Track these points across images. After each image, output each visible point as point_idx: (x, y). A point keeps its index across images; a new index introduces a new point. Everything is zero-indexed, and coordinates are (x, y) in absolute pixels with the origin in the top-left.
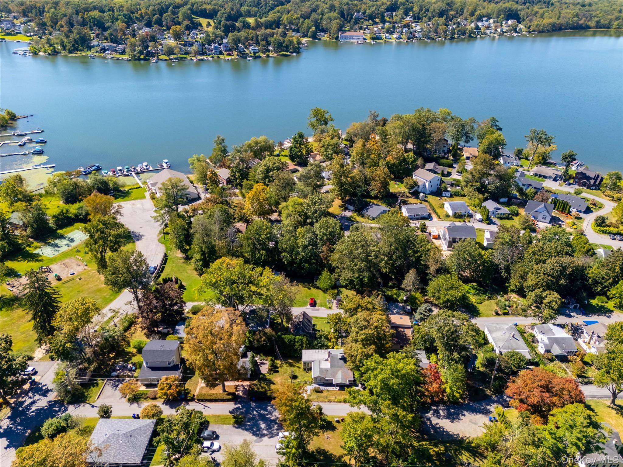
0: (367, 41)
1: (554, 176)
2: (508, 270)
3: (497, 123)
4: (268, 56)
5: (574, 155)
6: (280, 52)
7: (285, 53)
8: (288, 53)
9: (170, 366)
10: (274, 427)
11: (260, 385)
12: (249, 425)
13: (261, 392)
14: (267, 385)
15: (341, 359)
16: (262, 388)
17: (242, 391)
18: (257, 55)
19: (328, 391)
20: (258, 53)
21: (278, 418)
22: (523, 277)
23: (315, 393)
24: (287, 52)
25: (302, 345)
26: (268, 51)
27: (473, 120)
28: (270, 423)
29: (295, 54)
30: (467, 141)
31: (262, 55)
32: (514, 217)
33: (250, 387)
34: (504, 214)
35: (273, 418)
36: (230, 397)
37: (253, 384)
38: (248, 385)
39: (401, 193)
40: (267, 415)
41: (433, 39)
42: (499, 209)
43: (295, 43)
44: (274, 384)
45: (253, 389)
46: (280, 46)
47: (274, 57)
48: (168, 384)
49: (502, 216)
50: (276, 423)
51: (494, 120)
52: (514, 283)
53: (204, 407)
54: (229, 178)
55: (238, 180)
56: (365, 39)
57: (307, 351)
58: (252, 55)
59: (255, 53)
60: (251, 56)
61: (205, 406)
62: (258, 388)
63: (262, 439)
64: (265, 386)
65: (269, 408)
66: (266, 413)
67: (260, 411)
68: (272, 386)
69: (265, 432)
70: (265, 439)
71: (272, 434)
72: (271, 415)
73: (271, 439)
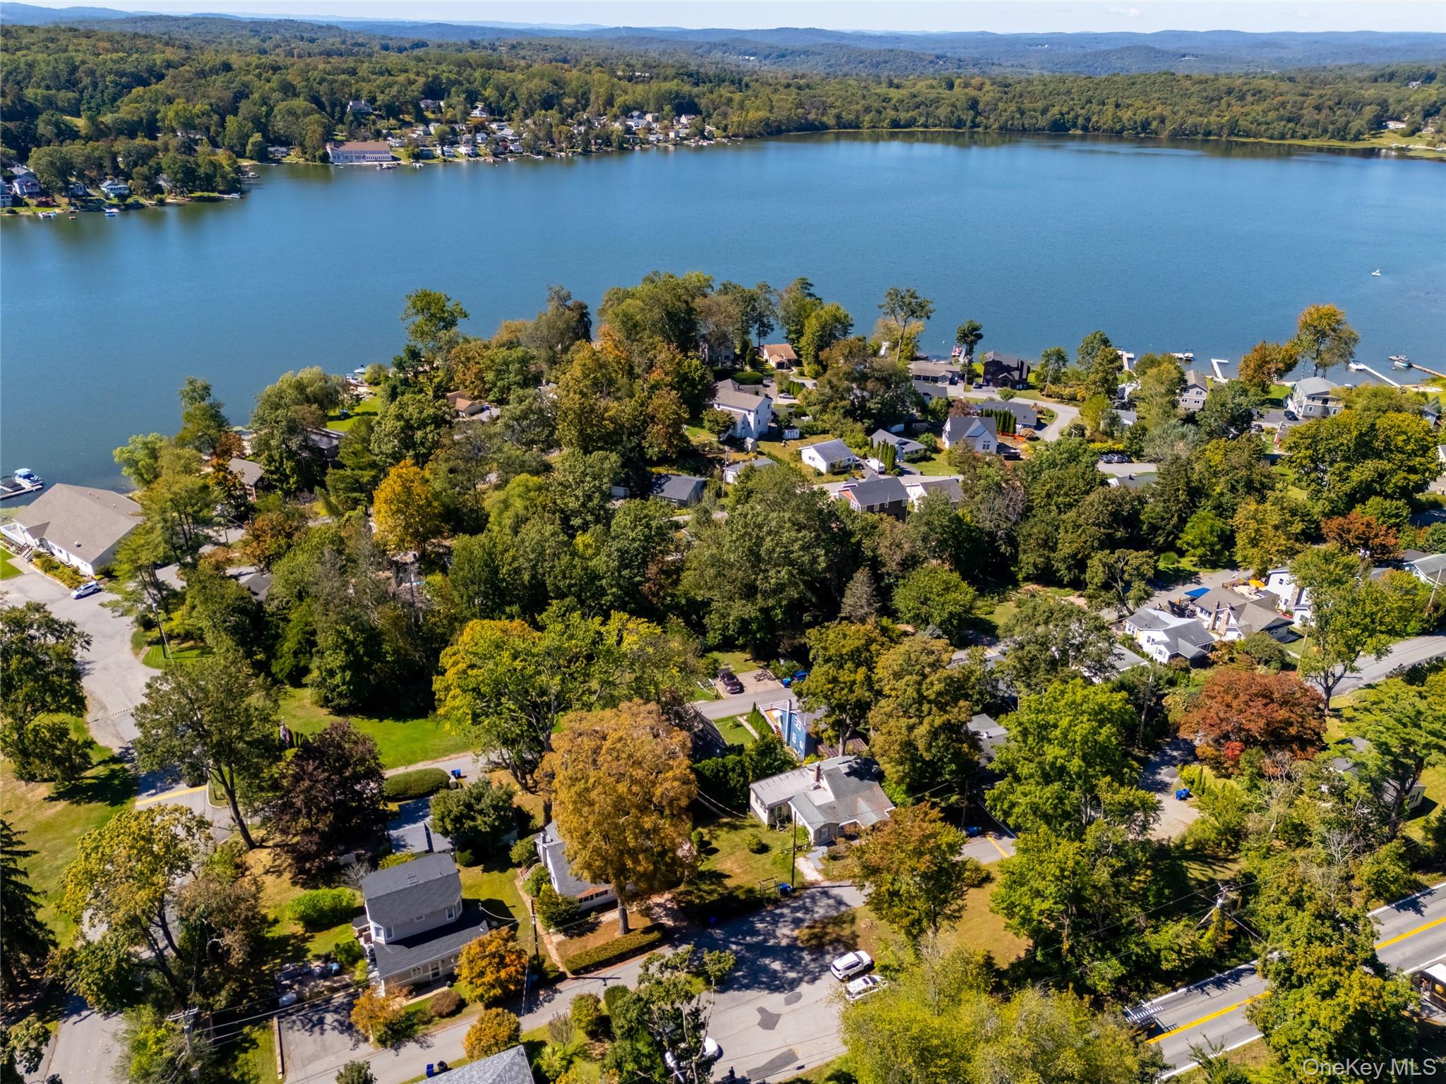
0: (402, 162)
1: (950, 375)
2: (1011, 540)
3: (812, 290)
4: (162, 203)
5: (975, 329)
6: (191, 192)
7: (206, 194)
8: (216, 194)
9: (453, 919)
10: (802, 958)
11: (700, 890)
12: (743, 977)
13: (712, 902)
14: (712, 883)
15: (848, 774)
16: (710, 893)
17: (666, 915)
18: (130, 200)
20: (129, 196)
21: (796, 939)
22: (1049, 544)
23: (832, 862)
24: (213, 191)
25: (743, 774)
26: (160, 190)
27: (765, 288)
28: (789, 954)
29: (235, 196)
30: (762, 334)
31: (142, 201)
32: (934, 456)
33: (679, 902)
34: (916, 452)
35: (784, 942)
36: (655, 935)
37: (681, 894)
38: (671, 900)
39: (705, 445)
40: (765, 940)
41: (548, 155)
42: (905, 443)
43: (228, 169)
44: (728, 876)
45: (690, 903)
46: (189, 179)
47: (178, 205)
48: (493, 955)
49: (916, 456)
50: (802, 949)
51: (806, 285)
52: (1029, 559)
53: (601, 982)
54: (261, 479)
55: (291, 481)
56: (394, 159)
57: (763, 783)
58: (115, 201)
59: (122, 197)
60: (112, 206)
61: (604, 979)
62: (701, 897)
63: (798, 990)
64: (712, 887)
65: (760, 926)
66: (761, 938)
67: (744, 938)
68: (729, 883)
69: (792, 975)
70: (804, 988)
71: (810, 972)
72: (776, 937)
73: (817, 982)
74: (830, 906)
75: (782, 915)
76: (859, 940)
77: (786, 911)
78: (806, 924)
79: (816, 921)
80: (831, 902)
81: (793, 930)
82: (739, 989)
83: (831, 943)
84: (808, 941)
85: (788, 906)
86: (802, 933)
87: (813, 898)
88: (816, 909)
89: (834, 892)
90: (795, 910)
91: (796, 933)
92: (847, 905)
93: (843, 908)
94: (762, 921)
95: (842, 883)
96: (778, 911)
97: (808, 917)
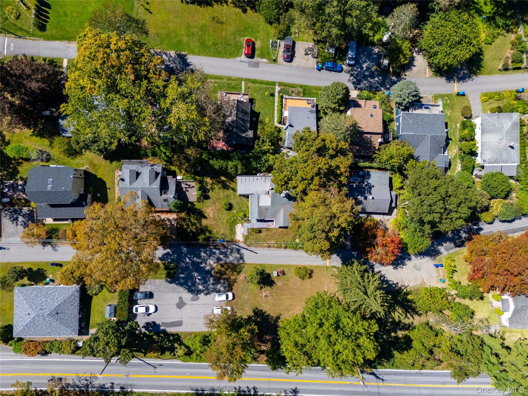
10: (209, 280)
11: (190, 220)
12: (183, 278)
13: (191, 231)
14: (197, 219)
16: (193, 224)
19: (267, 229)
21: (213, 268)
25: (236, 170)
28: (206, 274)
33: (178, 223)
35: (208, 268)
37: (181, 218)
38: (175, 220)
40: (201, 263)
44: (206, 218)
45: (182, 226)
50: (212, 276)
57: (244, 178)
62: (188, 225)
63: (199, 296)
64: (195, 221)
65: (203, 254)
66: (200, 261)
67: (193, 258)
68: (204, 222)
69: (201, 287)
70: (202, 296)
71: (208, 289)
72: (206, 263)
73: (208, 296)
74: (236, 258)
75: (214, 253)
76: (235, 284)
77: (217, 252)
78: (222, 262)
79: (226, 263)
80: (238, 256)
81: (215, 263)
82: (177, 284)
83: (224, 279)
84: (217, 273)
85: (219, 249)
86: (217, 267)
87: (232, 250)
88: (230, 257)
89: (243, 251)
90: (221, 253)
91: (215, 265)
92: (244, 261)
93: (241, 261)
94: (205, 252)
95: (249, 248)
96: (214, 250)
97: (225, 259)
